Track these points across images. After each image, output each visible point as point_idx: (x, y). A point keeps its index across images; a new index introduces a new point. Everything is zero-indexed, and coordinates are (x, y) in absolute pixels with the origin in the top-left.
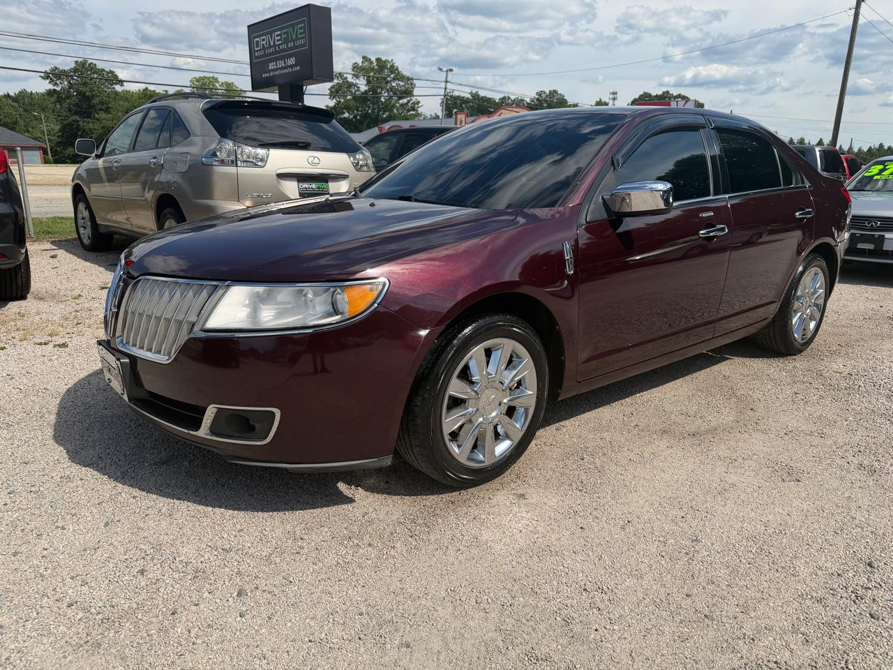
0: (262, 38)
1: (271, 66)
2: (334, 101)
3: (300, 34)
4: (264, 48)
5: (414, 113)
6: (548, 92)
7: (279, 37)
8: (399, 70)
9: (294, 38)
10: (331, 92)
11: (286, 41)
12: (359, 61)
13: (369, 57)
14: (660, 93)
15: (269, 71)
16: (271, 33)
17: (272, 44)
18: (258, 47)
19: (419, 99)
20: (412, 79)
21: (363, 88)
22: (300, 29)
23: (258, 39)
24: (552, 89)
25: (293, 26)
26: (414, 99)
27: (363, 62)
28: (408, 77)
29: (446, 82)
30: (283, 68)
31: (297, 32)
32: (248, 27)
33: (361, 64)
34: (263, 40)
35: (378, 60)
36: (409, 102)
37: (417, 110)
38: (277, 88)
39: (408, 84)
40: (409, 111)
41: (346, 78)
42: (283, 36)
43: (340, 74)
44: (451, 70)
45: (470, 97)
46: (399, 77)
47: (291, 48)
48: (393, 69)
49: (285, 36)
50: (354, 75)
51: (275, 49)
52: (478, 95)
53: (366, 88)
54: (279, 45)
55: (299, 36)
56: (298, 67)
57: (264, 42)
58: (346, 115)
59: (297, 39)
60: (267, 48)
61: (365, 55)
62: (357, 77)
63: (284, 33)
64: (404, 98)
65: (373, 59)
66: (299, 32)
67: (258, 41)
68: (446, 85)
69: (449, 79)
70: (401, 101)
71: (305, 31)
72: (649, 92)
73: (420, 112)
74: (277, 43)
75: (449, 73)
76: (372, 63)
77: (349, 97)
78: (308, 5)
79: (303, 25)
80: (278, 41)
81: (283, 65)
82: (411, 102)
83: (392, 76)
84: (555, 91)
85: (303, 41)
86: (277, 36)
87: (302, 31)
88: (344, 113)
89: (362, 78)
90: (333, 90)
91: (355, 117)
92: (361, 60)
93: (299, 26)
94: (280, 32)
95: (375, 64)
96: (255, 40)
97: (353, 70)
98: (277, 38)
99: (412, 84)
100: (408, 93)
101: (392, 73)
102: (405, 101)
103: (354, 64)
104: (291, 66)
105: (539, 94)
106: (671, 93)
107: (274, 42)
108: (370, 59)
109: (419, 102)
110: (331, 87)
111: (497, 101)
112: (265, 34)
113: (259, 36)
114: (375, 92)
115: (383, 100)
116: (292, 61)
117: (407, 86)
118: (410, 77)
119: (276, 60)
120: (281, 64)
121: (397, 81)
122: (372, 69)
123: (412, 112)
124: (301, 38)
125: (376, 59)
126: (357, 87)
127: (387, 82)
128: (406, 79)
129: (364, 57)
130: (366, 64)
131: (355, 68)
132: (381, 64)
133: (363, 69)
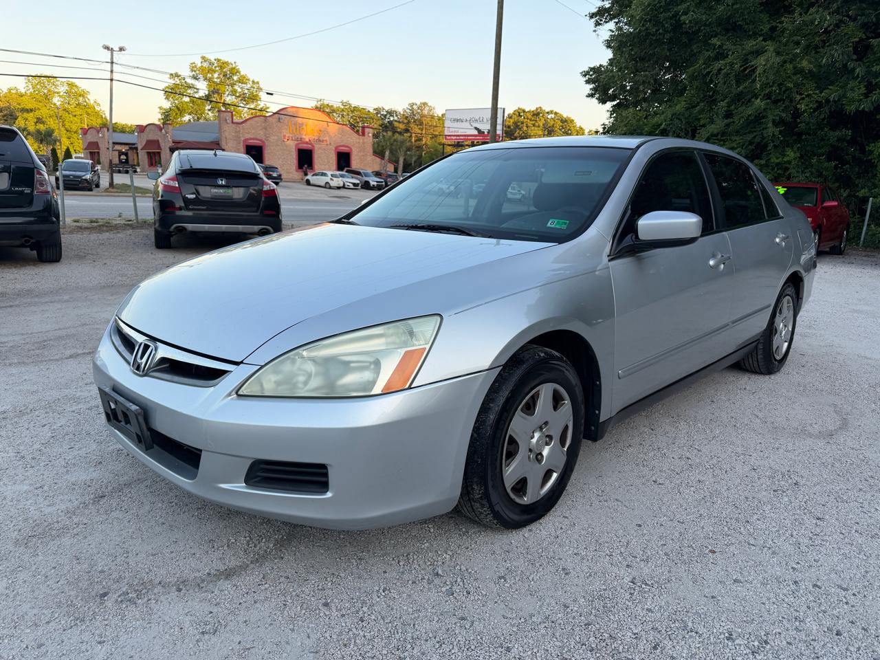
2: (170, 102)
6: (418, 103)
8: (242, 73)
10: (166, 93)
12: (198, 62)
13: (206, 57)
14: (533, 108)
19: (268, 105)
20: (258, 83)
21: (203, 91)
26: (261, 105)
27: (202, 62)
28: (253, 82)
29: (112, 63)
33: (199, 65)
35: (218, 60)
36: (257, 106)
39: (254, 87)
41: (184, 79)
44: (121, 49)
45: (342, 107)
46: (243, 80)
48: (234, 71)
50: (192, 76)
52: (350, 105)
53: (208, 92)
61: (204, 55)
62: (195, 78)
65: (213, 61)
68: (112, 67)
69: (115, 61)
72: (523, 107)
76: (212, 64)
77: (187, 99)
82: (260, 107)
84: (425, 104)
89: (202, 79)
92: (201, 60)
95: (216, 65)
97: (191, 70)
100: (254, 98)
101: (235, 74)
103: (192, 64)
105: (412, 105)
106: (543, 109)
108: (210, 60)
109: (268, 108)
111: (371, 111)
117: (252, 90)
118: (256, 81)
121: (240, 84)
125: (216, 60)
127: (232, 85)
128: (251, 83)
129: (203, 58)
130: (205, 65)
131: (193, 68)
132: (222, 64)
133: (202, 69)
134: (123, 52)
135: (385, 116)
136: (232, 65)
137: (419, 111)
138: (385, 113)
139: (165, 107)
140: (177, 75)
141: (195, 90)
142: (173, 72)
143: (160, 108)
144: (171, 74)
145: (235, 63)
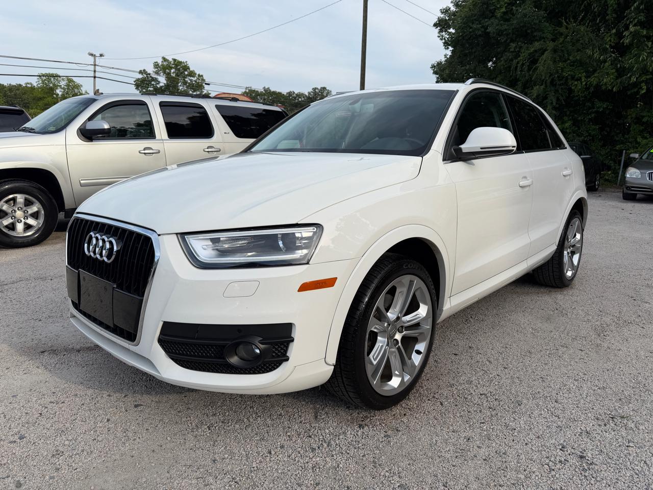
2: (139, 91)
6: (319, 88)
8: (191, 69)
12: (160, 61)
13: (166, 57)
21: (163, 82)
24: (323, 86)
27: (162, 62)
28: (199, 75)
29: (95, 65)
33: (160, 64)
35: (175, 60)
39: (199, 79)
41: (149, 74)
44: (101, 55)
45: (264, 92)
46: (192, 74)
48: (186, 68)
50: (155, 72)
52: (270, 91)
53: (166, 83)
61: (164, 56)
62: (157, 73)
64: (198, 90)
65: (171, 60)
68: (95, 68)
69: (97, 63)
76: (170, 62)
77: (151, 89)
82: (204, 93)
83: (186, 73)
84: (324, 88)
89: (162, 74)
92: (162, 60)
95: (172, 63)
97: (155, 68)
99: (202, 80)
101: (186, 70)
103: (155, 63)
108: (168, 60)
109: (210, 94)
110: (136, 81)
118: (201, 75)
121: (190, 77)
126: (158, 81)
127: (185, 77)
128: (197, 76)
129: (164, 58)
130: (165, 63)
131: (156, 65)
132: (177, 63)
133: (162, 67)
134: (103, 57)
135: (295, 98)
136: (184, 63)
137: (320, 93)
138: (295, 96)
140: (145, 71)
142: (142, 69)
144: (141, 71)
145: (186, 62)
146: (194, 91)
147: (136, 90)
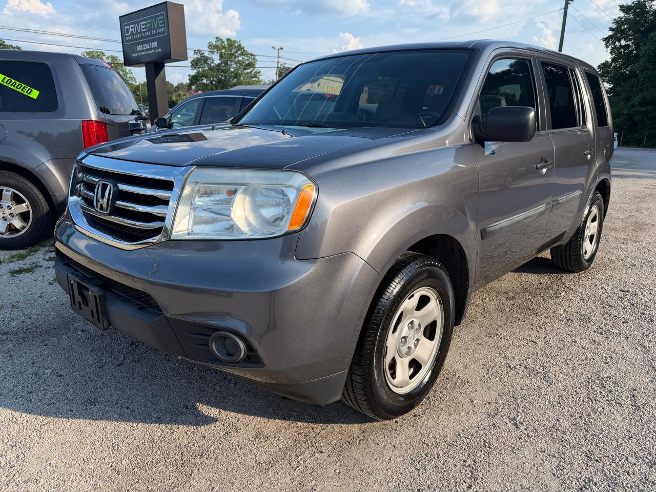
0: (131, 26)
1: (139, 48)
2: (195, 71)
3: (161, 24)
4: (133, 34)
5: (256, 79)
7: (144, 26)
8: (245, 49)
9: (156, 27)
10: (193, 65)
11: (150, 29)
13: (220, 37)
15: (138, 52)
16: (138, 23)
17: (139, 31)
18: (128, 33)
19: (260, 69)
20: (255, 55)
21: (217, 61)
22: (161, 20)
23: (128, 27)
25: (155, 18)
26: (256, 70)
27: (216, 41)
28: (252, 55)
29: (279, 57)
30: (148, 50)
31: (158, 22)
32: (120, 17)
33: (214, 43)
34: (132, 28)
35: (228, 40)
36: (251, 72)
37: (258, 78)
38: (144, 64)
39: (252, 59)
40: (252, 78)
41: (204, 53)
42: (147, 26)
43: (198, 51)
44: (282, 49)
46: (244, 53)
47: (154, 35)
48: (239, 48)
49: (149, 25)
50: (209, 51)
51: (142, 35)
53: (220, 62)
54: (144, 32)
55: (160, 26)
56: (160, 50)
57: (133, 30)
58: (205, 81)
59: (158, 28)
60: (135, 34)
61: (218, 36)
62: (212, 53)
63: (148, 23)
64: (249, 69)
65: (225, 40)
66: (159, 22)
67: (127, 29)
68: (278, 60)
69: (280, 55)
70: (246, 71)
71: (164, 21)
73: (261, 79)
74: (143, 31)
75: (280, 50)
76: (223, 42)
77: (206, 68)
78: (166, 2)
79: (162, 17)
80: (143, 29)
81: (148, 47)
82: (254, 71)
83: (239, 52)
85: (162, 30)
86: (143, 25)
87: (162, 21)
88: (203, 80)
89: (216, 54)
90: (193, 63)
91: (211, 82)
92: (215, 40)
93: (159, 18)
94: (145, 22)
95: (226, 43)
96: (126, 28)
97: (209, 47)
98: (142, 27)
99: (254, 59)
100: (251, 65)
101: (239, 50)
102: (249, 71)
103: (209, 43)
104: (155, 49)
107: (141, 30)
108: (222, 40)
109: (259, 72)
110: (192, 61)
112: (133, 23)
113: (129, 25)
114: (226, 64)
115: (232, 70)
116: (155, 45)
117: (250, 60)
118: (254, 54)
119: (142, 43)
120: (146, 46)
121: (243, 56)
122: (224, 47)
123: (254, 79)
124: (161, 27)
125: (227, 40)
127: (235, 57)
128: (250, 55)
129: (217, 38)
130: (219, 43)
131: (210, 46)
132: (231, 43)
133: (216, 47)
136: (237, 42)
139: (192, 75)
140: (199, 51)
141: (211, 61)
142: (196, 49)
143: (189, 75)
144: (195, 51)
145: (240, 41)
146: (245, 69)
147: (192, 71)
